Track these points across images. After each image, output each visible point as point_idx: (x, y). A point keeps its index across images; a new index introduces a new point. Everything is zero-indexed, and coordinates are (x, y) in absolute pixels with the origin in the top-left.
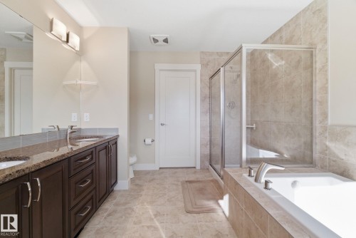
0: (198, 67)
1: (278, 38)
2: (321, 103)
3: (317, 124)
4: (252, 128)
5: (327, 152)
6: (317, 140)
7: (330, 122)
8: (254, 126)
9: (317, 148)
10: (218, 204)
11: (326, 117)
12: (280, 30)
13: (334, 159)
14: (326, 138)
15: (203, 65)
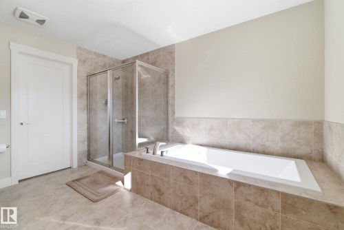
0: (75, 62)
1: (146, 58)
2: (172, 105)
3: (170, 117)
5: (175, 132)
6: (170, 127)
7: (176, 115)
8: (126, 121)
9: (170, 131)
10: (117, 185)
11: (174, 113)
12: (147, 54)
13: (178, 136)
14: (174, 124)
15: (80, 61)
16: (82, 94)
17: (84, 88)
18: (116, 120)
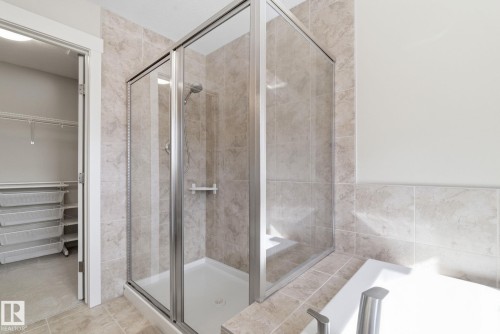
2: (343, 149)
4: (209, 193)
5: (354, 225)
6: (337, 208)
7: (358, 178)
8: (214, 188)
9: (338, 219)
11: (352, 171)
13: (366, 235)
14: (352, 203)
15: (108, 44)
16: (114, 125)
17: (119, 110)
18: (194, 187)
